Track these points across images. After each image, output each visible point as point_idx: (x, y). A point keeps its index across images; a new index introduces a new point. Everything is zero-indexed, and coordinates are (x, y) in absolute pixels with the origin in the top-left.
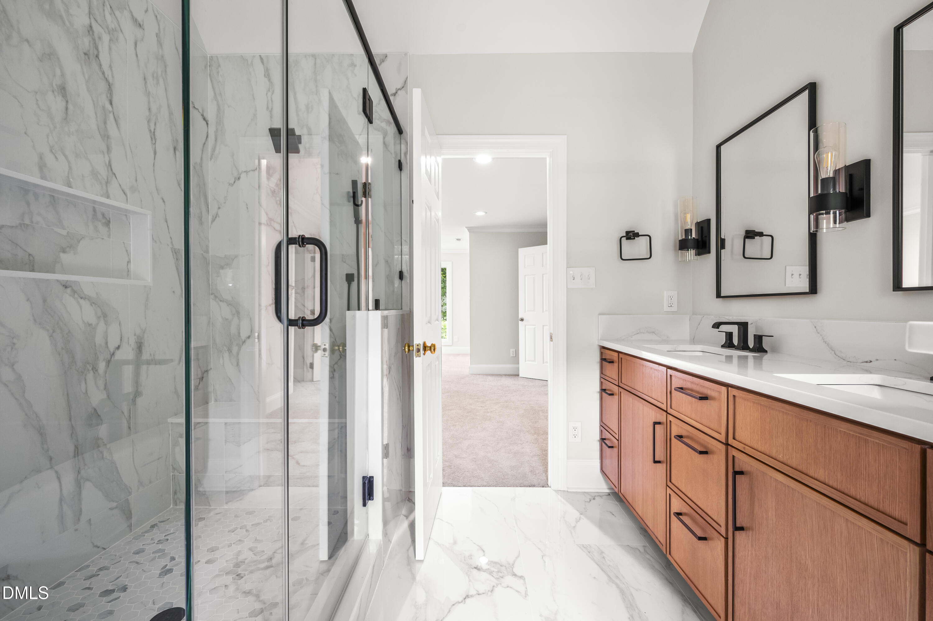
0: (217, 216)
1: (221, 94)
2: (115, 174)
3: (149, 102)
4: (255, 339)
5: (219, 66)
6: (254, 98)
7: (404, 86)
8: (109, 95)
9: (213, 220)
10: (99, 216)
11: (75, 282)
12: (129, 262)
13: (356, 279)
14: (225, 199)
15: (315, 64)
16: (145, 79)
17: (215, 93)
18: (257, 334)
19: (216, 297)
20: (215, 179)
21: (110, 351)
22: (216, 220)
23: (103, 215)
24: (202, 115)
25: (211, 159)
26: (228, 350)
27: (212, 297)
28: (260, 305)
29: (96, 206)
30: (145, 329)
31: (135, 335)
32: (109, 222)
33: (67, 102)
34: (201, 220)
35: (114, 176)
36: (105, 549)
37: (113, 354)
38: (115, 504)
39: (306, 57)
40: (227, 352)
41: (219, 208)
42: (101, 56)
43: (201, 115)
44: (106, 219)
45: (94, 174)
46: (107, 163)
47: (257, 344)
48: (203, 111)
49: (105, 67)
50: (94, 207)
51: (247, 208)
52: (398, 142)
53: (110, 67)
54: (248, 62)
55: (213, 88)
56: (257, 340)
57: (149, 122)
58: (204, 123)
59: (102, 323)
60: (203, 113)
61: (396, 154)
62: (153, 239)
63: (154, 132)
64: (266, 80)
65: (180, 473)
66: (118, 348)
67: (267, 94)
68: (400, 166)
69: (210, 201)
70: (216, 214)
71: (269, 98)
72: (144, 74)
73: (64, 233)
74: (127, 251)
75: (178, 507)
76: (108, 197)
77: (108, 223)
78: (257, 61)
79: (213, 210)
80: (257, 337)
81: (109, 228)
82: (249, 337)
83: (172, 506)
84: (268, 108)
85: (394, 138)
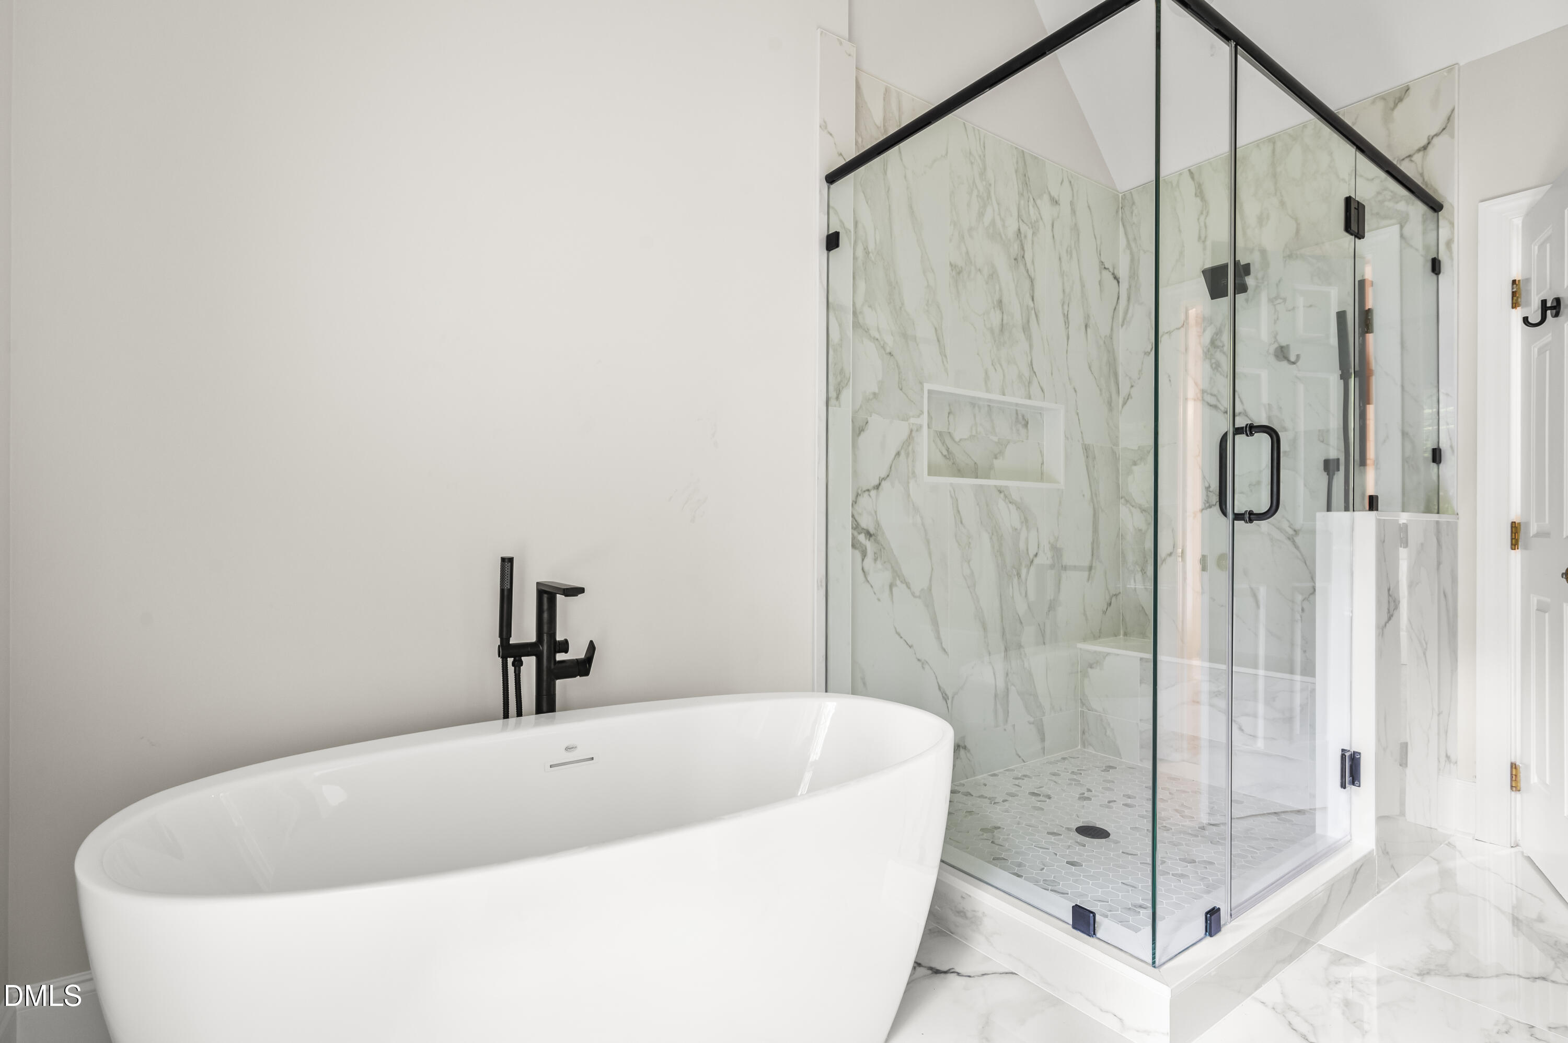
0: (1130, 397)
1: (1135, 239)
2: (1035, 373)
3: (1063, 284)
4: (1178, 558)
5: (1133, 203)
6: (1180, 231)
7: (1446, 127)
8: (1031, 292)
9: (1124, 403)
10: (1020, 417)
11: (1006, 487)
12: (1042, 464)
13: (1342, 468)
14: (1139, 374)
15: (1274, 151)
16: (1060, 259)
17: (1128, 241)
18: (1180, 551)
19: (1127, 501)
20: (1127, 349)
21: (1030, 558)
22: (1128, 403)
23: (1023, 416)
24: (1113, 274)
25: (1122, 326)
26: (1141, 571)
27: (1122, 501)
28: (1185, 511)
29: (1018, 408)
30: (1058, 537)
31: (1049, 543)
32: (1027, 423)
33: (1003, 313)
34: (1111, 405)
35: (1034, 374)
36: (1024, 762)
37: (1032, 561)
38: (1032, 720)
39: (1258, 146)
40: (1140, 573)
41: (1132, 386)
42: (1026, 256)
43: (1111, 274)
44: (1025, 420)
45: (1020, 376)
46: (1030, 363)
47: (1181, 564)
48: (1114, 269)
49: (1029, 265)
50: (1017, 410)
51: (1170, 380)
52: (1432, 226)
53: (1033, 262)
54: (1172, 185)
55: (1126, 234)
56: (1180, 559)
57: (1063, 305)
58: (1115, 282)
59: (1024, 529)
60: (1114, 271)
61: (1427, 248)
62: (1065, 436)
63: (1067, 315)
64: (1198, 200)
65: (1089, 710)
66: (1036, 555)
67: (1198, 219)
68: (1435, 266)
69: (1120, 379)
70: (1127, 396)
71: (1202, 224)
72: (1060, 254)
73: (996, 439)
74: (1041, 452)
75: (1086, 750)
76: (1030, 398)
77: (1026, 425)
78: (1186, 181)
79: (1124, 391)
80: (1180, 555)
81: (1027, 430)
82: (1170, 554)
83: (1079, 747)
84: (1200, 238)
85: (1424, 221)
